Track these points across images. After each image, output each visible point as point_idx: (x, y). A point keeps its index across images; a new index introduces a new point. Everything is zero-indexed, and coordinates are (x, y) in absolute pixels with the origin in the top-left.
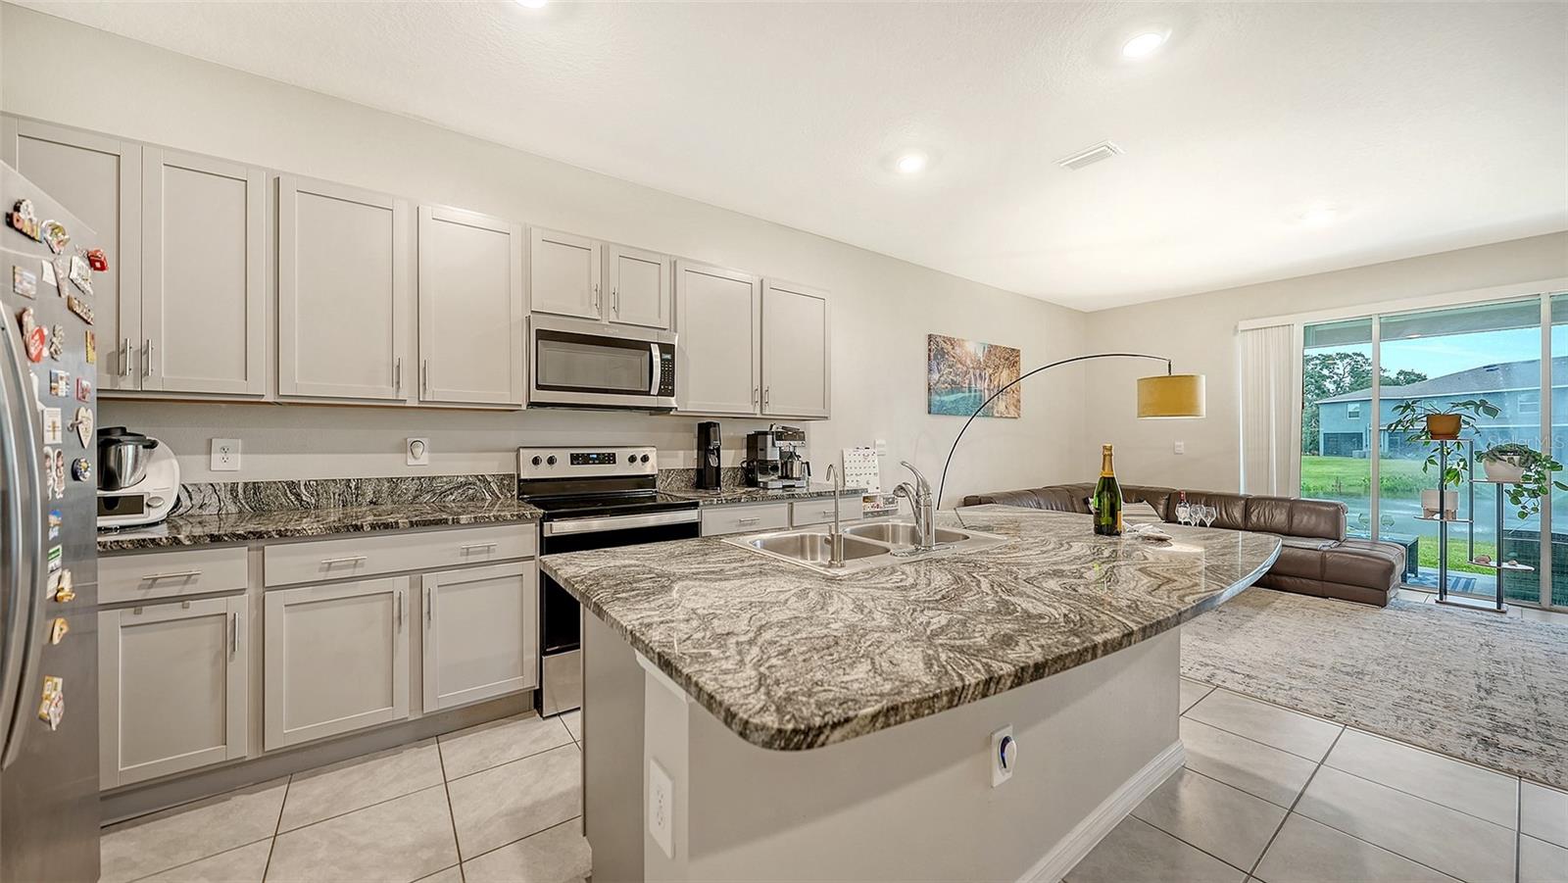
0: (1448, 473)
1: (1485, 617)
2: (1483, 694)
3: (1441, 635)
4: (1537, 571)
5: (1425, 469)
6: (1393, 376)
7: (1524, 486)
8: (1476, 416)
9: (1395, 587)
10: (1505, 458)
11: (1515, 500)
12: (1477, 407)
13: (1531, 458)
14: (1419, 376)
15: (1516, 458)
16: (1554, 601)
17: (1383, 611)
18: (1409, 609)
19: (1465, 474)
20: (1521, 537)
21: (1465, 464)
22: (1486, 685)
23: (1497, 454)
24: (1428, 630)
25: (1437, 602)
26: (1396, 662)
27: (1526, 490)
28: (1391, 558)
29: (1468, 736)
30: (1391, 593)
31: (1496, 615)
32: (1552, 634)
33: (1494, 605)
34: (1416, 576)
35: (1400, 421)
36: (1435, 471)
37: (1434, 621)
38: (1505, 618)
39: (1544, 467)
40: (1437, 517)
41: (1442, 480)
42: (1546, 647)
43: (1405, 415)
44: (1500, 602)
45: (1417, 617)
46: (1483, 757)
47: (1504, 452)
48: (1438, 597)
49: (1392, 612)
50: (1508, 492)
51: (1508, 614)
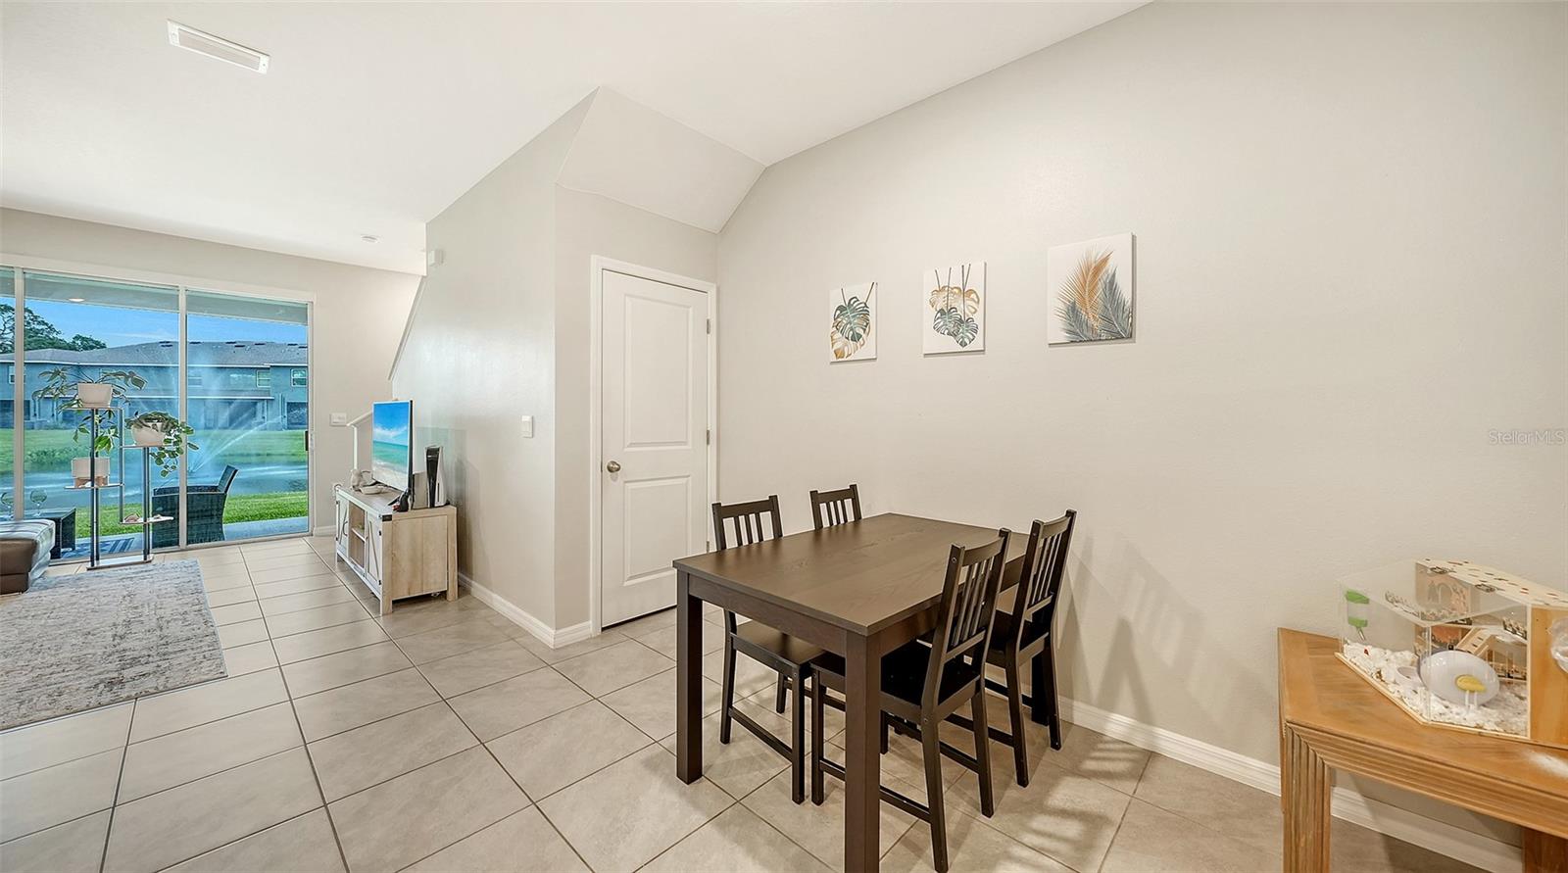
0: (100, 440)
1: (133, 571)
2: (117, 641)
3: (87, 600)
4: (177, 519)
5: (76, 438)
6: (69, 340)
7: (166, 448)
8: (125, 387)
9: (41, 566)
10: (150, 424)
11: (159, 461)
12: (127, 378)
13: (171, 425)
14: (97, 343)
15: (159, 425)
16: (188, 542)
17: (26, 595)
18: (59, 584)
19: (115, 441)
20: (165, 493)
21: (116, 432)
22: (121, 630)
23: (143, 421)
24: (74, 600)
25: (89, 569)
26: (30, 645)
27: (167, 451)
28: (34, 536)
29: (96, 686)
30: (35, 574)
31: (142, 566)
32: (184, 569)
33: (141, 558)
34: (74, 549)
35: (48, 389)
36: (85, 439)
37: (82, 589)
38: (150, 566)
39: (179, 431)
40: (89, 484)
41: (93, 448)
42: (178, 581)
43: (53, 382)
44: (146, 552)
45: (64, 591)
46: (107, 697)
47: (150, 420)
48: (89, 565)
49: (35, 594)
50: (153, 454)
51: (154, 562)
